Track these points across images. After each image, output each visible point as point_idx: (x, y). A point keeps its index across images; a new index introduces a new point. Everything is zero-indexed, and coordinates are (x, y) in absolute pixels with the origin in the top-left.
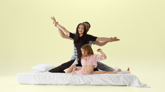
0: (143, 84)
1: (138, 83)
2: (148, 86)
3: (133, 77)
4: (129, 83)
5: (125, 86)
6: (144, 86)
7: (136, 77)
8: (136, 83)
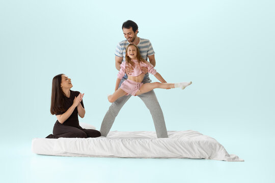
0: (233, 157)
1: (225, 154)
2: (241, 159)
3: (215, 145)
4: (210, 155)
5: (203, 158)
6: (235, 159)
7: (220, 146)
8: (221, 154)
